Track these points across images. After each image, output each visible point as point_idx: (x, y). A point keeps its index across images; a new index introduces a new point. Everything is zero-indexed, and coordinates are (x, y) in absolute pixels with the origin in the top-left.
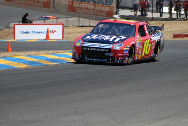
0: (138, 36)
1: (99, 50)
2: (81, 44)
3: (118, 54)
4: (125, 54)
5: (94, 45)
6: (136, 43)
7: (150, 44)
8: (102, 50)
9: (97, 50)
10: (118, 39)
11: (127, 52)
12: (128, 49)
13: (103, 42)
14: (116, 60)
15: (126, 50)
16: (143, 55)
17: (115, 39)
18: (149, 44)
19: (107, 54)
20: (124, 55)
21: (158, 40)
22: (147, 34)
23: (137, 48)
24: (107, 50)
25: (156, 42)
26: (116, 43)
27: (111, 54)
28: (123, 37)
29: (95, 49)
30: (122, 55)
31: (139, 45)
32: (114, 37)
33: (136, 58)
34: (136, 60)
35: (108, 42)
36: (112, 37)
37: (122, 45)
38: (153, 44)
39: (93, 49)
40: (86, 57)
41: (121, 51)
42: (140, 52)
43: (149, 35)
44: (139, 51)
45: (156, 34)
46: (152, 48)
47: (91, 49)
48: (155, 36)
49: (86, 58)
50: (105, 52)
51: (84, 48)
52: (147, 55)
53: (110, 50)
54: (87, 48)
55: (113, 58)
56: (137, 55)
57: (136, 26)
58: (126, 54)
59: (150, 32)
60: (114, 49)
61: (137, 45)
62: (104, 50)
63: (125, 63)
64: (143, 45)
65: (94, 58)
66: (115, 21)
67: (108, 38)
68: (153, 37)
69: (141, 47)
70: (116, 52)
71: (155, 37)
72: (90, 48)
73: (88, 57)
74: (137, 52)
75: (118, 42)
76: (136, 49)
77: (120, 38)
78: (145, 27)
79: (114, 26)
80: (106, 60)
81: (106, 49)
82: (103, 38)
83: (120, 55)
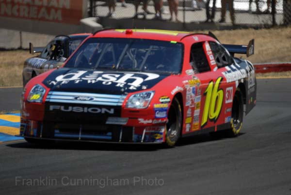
0: (190, 72)
1: (90, 110)
2: (43, 97)
3: (141, 121)
4: (158, 119)
5: (76, 98)
6: (185, 90)
7: (221, 92)
8: (99, 110)
9: (86, 110)
10: (139, 81)
11: (163, 115)
13: (99, 88)
14: (134, 136)
15: (161, 110)
16: (205, 120)
17: (131, 80)
18: (218, 90)
19: (110, 121)
20: (155, 122)
21: (242, 81)
22: (214, 67)
23: (188, 103)
24: (112, 111)
25: (237, 84)
26: (133, 91)
27: (123, 121)
28: (152, 76)
29: (81, 110)
30: (150, 121)
31: (193, 95)
32: (128, 76)
33: (188, 130)
34: (189, 133)
35: (113, 89)
37: (149, 95)
38: (229, 91)
39: (75, 109)
40: (57, 131)
41: (149, 112)
42: (197, 112)
43: (219, 67)
45: (234, 64)
46: (227, 102)
47: (70, 109)
48: (234, 70)
49: (58, 134)
50: (107, 115)
51: (52, 108)
52: (214, 120)
53: (119, 111)
54: (58, 107)
55: (127, 129)
57: (183, 46)
58: (162, 119)
59: (221, 59)
60: (130, 106)
61: (190, 95)
62: (104, 110)
63: (158, 142)
64: (204, 95)
65: (77, 132)
66: (127, 33)
68: (229, 72)
69: (198, 100)
70: (135, 113)
71: (233, 73)
72: (67, 105)
73: (62, 130)
74: (189, 112)
75: (139, 89)
76: (187, 105)
77: (145, 77)
78: (207, 47)
79: (127, 46)
80: (109, 136)
81: (109, 107)
82: (100, 79)
83: (146, 122)
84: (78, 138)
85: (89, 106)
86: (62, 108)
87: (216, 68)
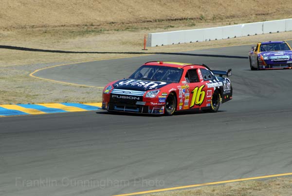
0: (185, 82)
1: (129, 98)
2: (110, 91)
3: (152, 103)
4: (160, 103)
5: (124, 92)
6: (178, 91)
7: (204, 92)
8: (133, 98)
9: (127, 97)
10: (156, 85)
11: (164, 101)
12: (165, 97)
13: (136, 88)
14: (149, 111)
15: (163, 99)
17: (152, 85)
18: (201, 91)
19: (138, 103)
20: (159, 104)
21: (219, 87)
22: (202, 80)
23: (181, 96)
24: (139, 99)
25: (215, 89)
26: (151, 89)
27: (143, 103)
28: (163, 83)
29: (125, 97)
30: (157, 104)
31: (183, 93)
32: (152, 83)
33: (180, 108)
34: (180, 110)
35: (142, 89)
36: (149, 82)
37: (157, 92)
38: (209, 92)
39: (123, 97)
40: (115, 107)
41: (156, 100)
42: (187, 101)
43: (204, 81)
44: (184, 100)
45: (216, 80)
46: (207, 97)
47: (121, 97)
48: (214, 82)
49: (116, 108)
50: (136, 100)
51: (113, 96)
52: (199, 105)
53: (142, 98)
54: (115, 96)
55: (146, 107)
56: (181, 104)
57: (183, 70)
58: (163, 103)
59: (207, 77)
60: (147, 96)
61: (181, 92)
62: (135, 98)
63: (161, 113)
64: (192, 93)
65: (123, 107)
66: (160, 63)
67: (143, 84)
68: (210, 83)
69: (188, 95)
70: (150, 100)
71: (213, 84)
72: (119, 95)
73: (118, 107)
74: (181, 100)
75: (154, 89)
76: (179, 97)
77: (159, 83)
78: (199, 71)
79: (158, 69)
80: (137, 110)
81: (137, 97)
82: (138, 84)
83: (154, 104)
84: (123, 111)
85: (129, 96)
86: (117, 96)
87: (203, 81)
